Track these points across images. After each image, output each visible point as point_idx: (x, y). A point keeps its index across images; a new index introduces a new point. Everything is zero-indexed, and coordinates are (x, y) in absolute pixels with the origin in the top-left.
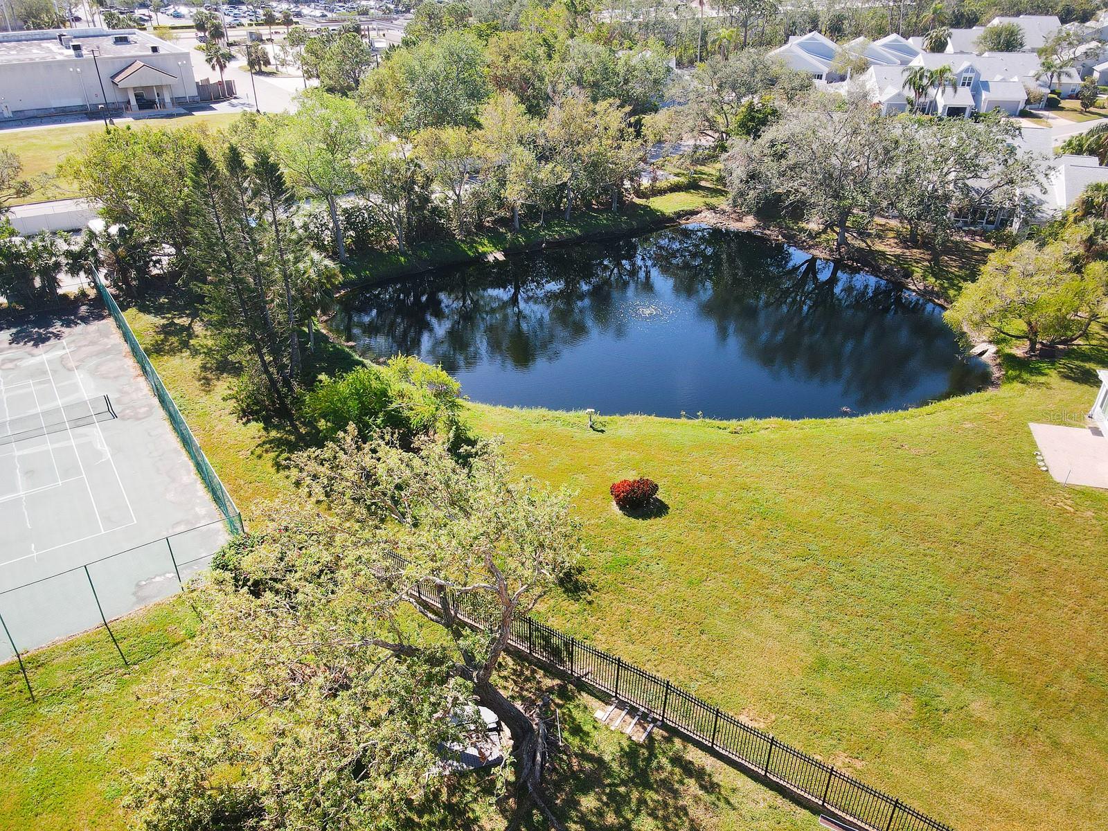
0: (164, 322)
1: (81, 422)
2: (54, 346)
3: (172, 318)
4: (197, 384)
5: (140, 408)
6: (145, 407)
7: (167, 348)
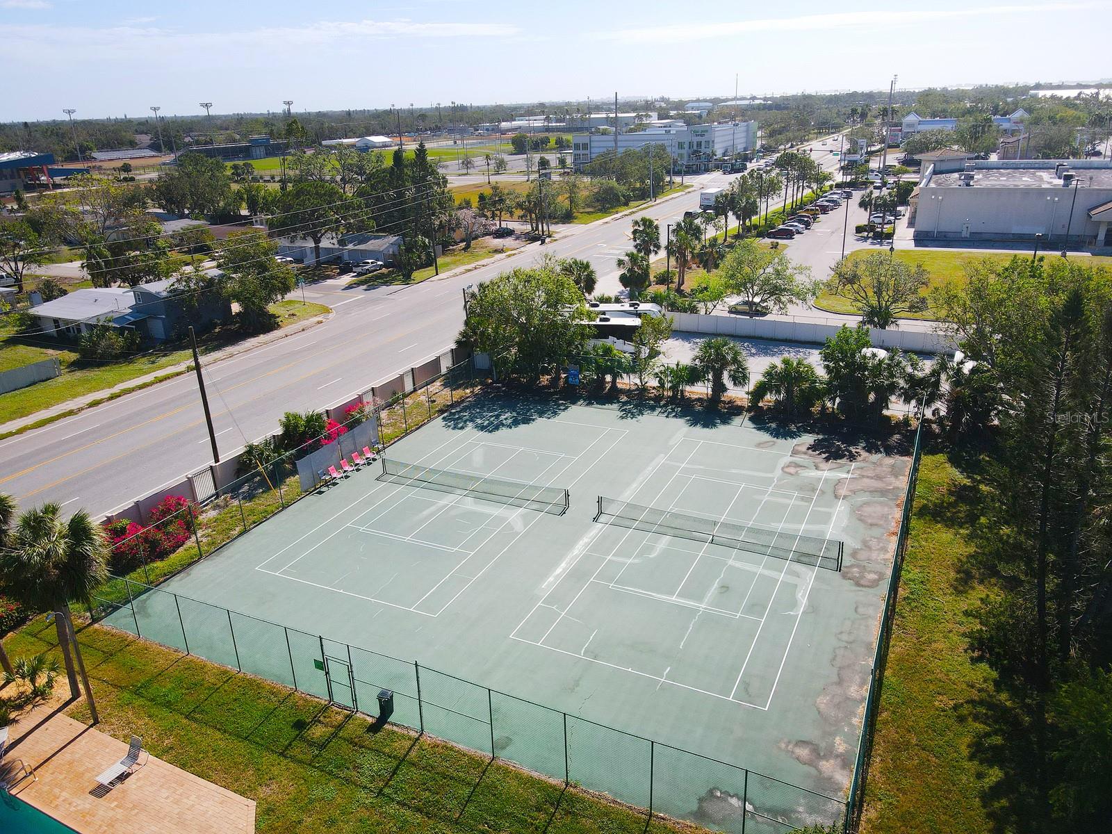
0: (967, 482)
1: (804, 558)
2: (842, 466)
3: (980, 482)
4: (953, 575)
5: (870, 572)
6: (875, 573)
7: (949, 514)
